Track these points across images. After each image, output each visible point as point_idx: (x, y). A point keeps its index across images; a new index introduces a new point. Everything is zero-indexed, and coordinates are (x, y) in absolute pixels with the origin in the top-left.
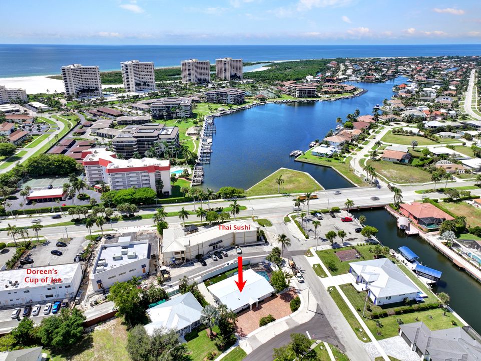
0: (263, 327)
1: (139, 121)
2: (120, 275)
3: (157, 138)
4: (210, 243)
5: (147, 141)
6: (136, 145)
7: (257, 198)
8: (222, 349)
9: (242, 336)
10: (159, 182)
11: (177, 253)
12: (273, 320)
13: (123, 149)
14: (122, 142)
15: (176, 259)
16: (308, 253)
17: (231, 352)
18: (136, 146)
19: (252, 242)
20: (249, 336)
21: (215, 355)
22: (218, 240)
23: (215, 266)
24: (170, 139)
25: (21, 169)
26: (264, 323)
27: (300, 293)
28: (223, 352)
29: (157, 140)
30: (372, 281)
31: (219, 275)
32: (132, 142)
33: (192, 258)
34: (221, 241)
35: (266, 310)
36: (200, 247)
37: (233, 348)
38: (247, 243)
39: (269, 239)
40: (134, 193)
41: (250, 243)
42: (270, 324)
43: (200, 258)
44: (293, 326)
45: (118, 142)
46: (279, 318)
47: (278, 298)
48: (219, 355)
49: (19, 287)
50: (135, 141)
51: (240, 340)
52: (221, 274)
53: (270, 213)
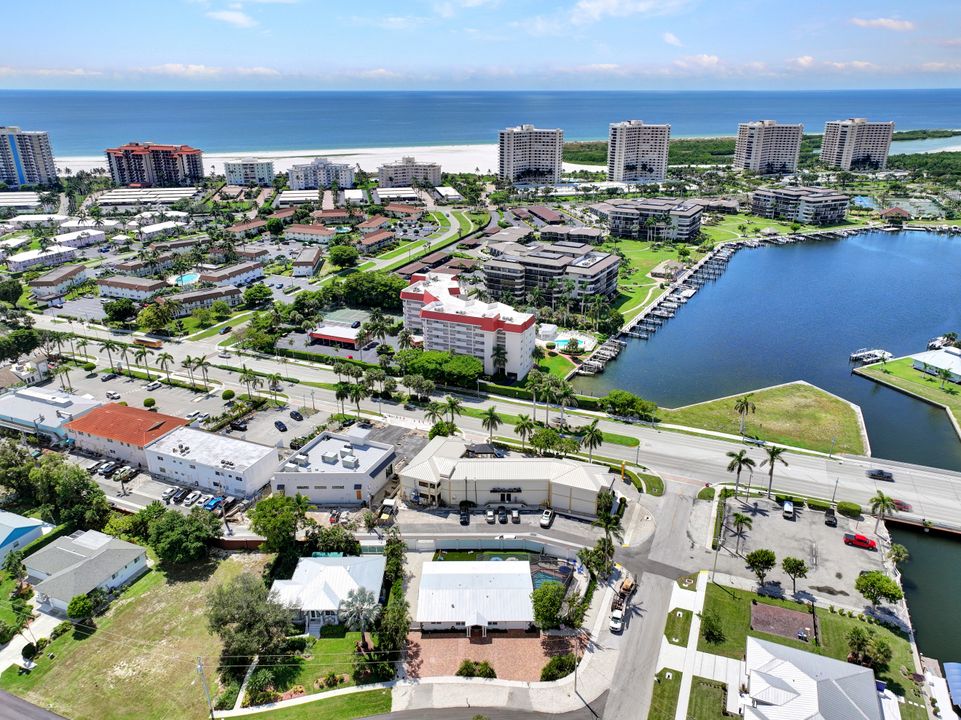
0: (462, 679)
1: (579, 236)
2: (316, 487)
3: (561, 271)
4: (496, 486)
5: (541, 274)
6: (521, 277)
7: (679, 431)
8: (360, 678)
9: (411, 675)
10: (500, 352)
11: (423, 484)
12: (491, 674)
13: (498, 282)
14: (499, 269)
15: (422, 495)
16: (688, 580)
17: (370, 692)
18: (520, 281)
19: (585, 514)
20: (423, 681)
21: (342, 681)
22: (513, 486)
23: (482, 532)
24: (585, 276)
25: (336, 290)
26: (468, 671)
27: (591, 651)
28: (358, 685)
29: (560, 274)
30: (770, 701)
31: (470, 550)
32: (515, 271)
33: (453, 502)
34: (519, 491)
35: (493, 652)
36: (471, 487)
37: (379, 686)
38: (573, 512)
39: (629, 519)
40: (446, 362)
41: (578, 513)
42: (478, 680)
43: (467, 509)
44: (515, 706)
45: (492, 268)
46: (504, 677)
47: (537, 642)
48: (349, 685)
49: (188, 457)
50: (521, 272)
51: (402, 681)
52: (474, 550)
53: (681, 469)
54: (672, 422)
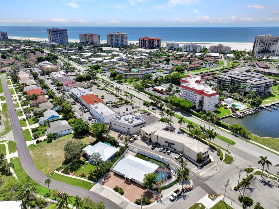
0: (114, 191)
2: (119, 126)
3: (244, 81)
4: (167, 141)
5: (237, 81)
6: (229, 82)
8: (90, 178)
9: (102, 183)
10: (201, 103)
11: (146, 133)
12: (122, 193)
13: (221, 82)
14: (222, 78)
15: (145, 137)
17: (89, 182)
18: (228, 83)
20: (104, 186)
21: (85, 176)
23: (156, 154)
24: (253, 84)
26: (116, 190)
27: (158, 202)
28: (88, 179)
29: (244, 82)
31: (147, 157)
32: (227, 79)
33: (154, 142)
34: (174, 144)
35: (128, 189)
36: (159, 139)
37: (92, 182)
39: (208, 167)
40: (182, 102)
41: (190, 158)
42: (118, 193)
43: (157, 145)
44: (121, 206)
45: (220, 77)
46: (124, 196)
47: (143, 191)
48: (86, 178)
49: (96, 110)
50: (230, 80)
51: (99, 184)
53: (245, 158)
54: (256, 141)
